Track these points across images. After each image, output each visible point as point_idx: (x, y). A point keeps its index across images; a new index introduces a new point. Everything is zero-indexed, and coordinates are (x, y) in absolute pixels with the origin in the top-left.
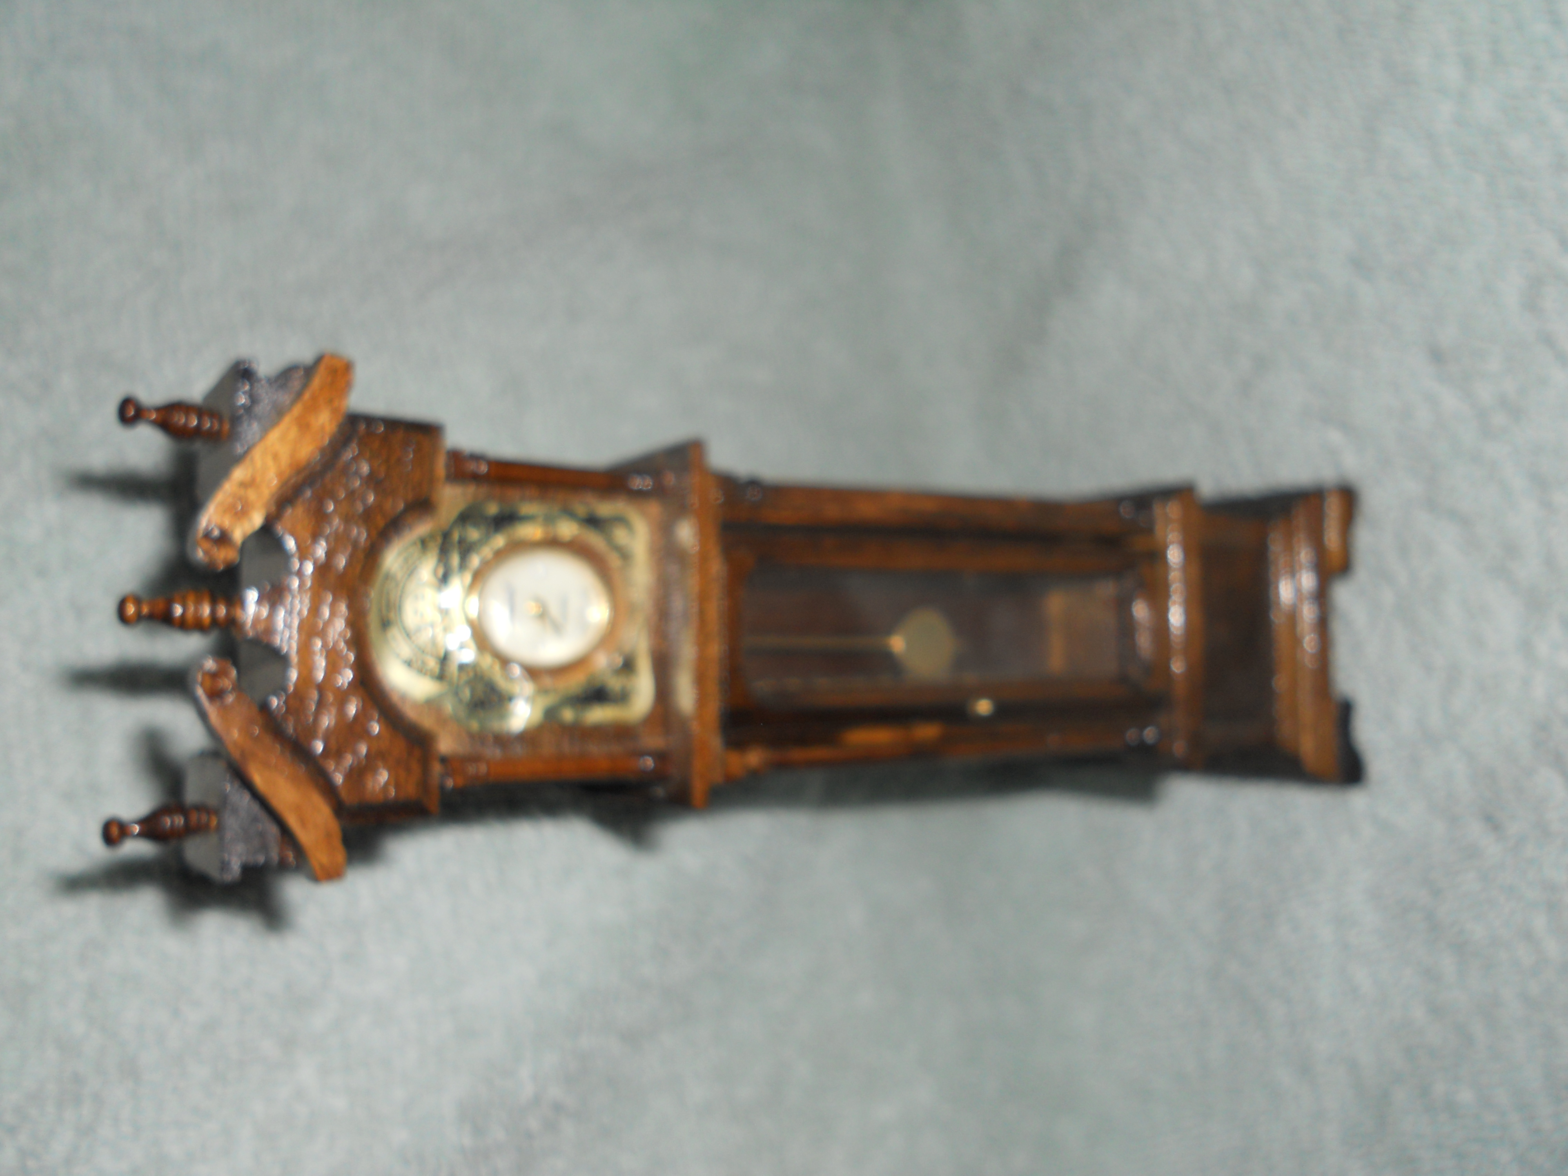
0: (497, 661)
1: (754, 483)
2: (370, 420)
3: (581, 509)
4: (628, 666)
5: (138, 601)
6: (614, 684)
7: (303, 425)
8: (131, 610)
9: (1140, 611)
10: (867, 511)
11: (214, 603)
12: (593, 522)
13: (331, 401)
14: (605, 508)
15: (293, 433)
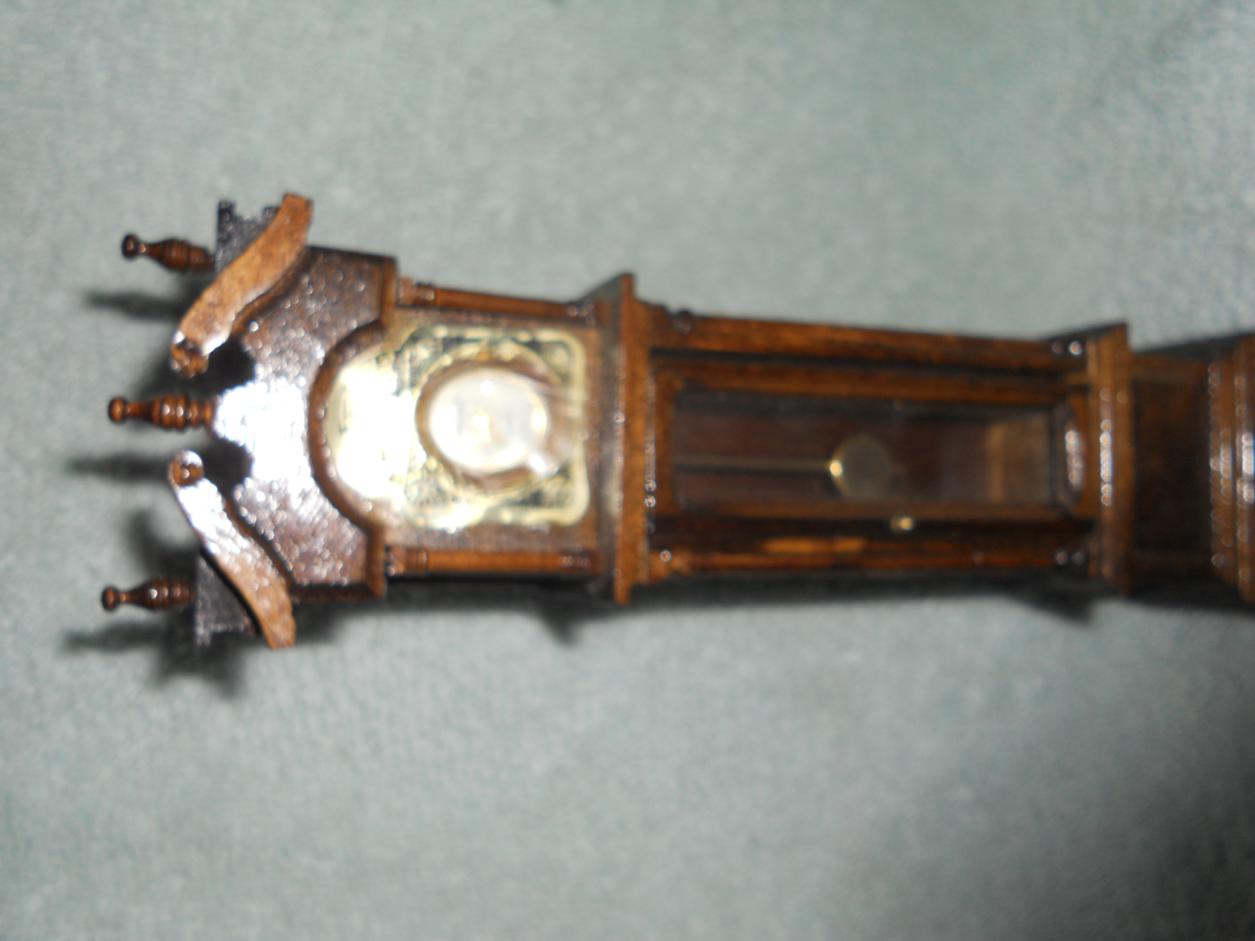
0: (441, 466)
1: (685, 315)
2: (328, 252)
3: (524, 336)
4: (564, 472)
5: (124, 402)
6: (551, 489)
7: (267, 256)
8: (118, 409)
9: (1072, 440)
10: (793, 340)
11: (187, 407)
12: (534, 345)
13: (291, 234)
14: (547, 335)
15: (258, 260)
